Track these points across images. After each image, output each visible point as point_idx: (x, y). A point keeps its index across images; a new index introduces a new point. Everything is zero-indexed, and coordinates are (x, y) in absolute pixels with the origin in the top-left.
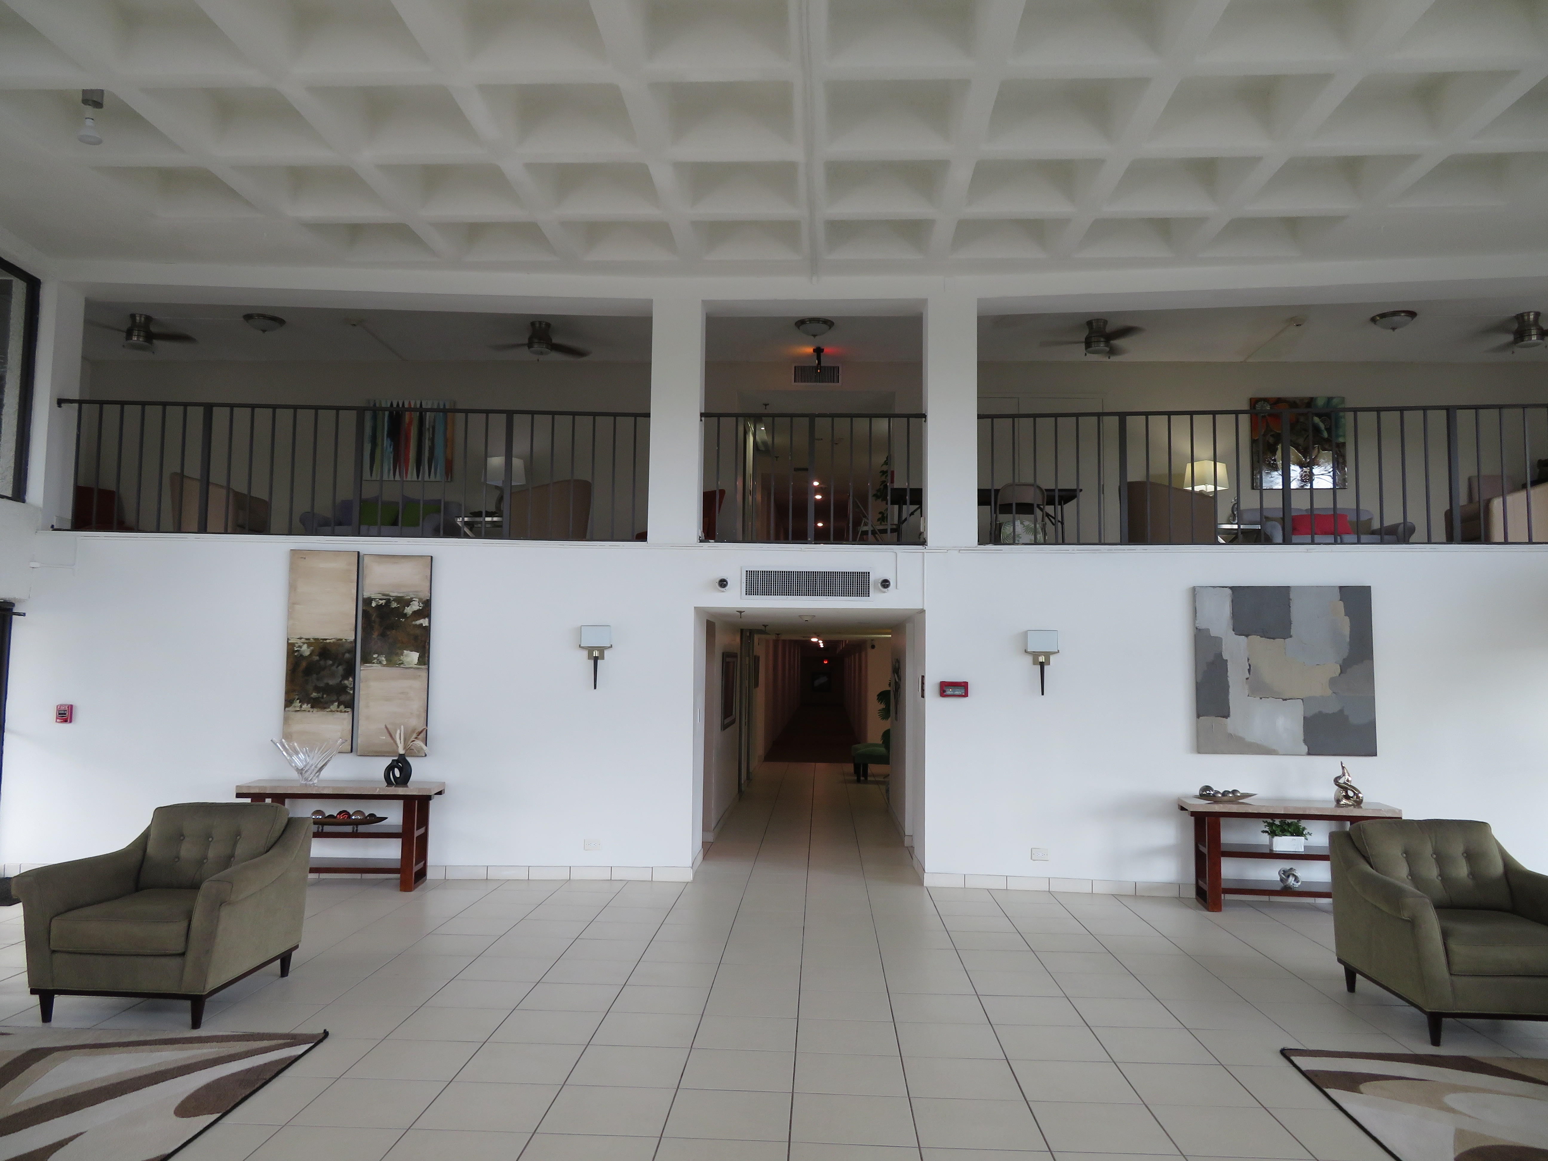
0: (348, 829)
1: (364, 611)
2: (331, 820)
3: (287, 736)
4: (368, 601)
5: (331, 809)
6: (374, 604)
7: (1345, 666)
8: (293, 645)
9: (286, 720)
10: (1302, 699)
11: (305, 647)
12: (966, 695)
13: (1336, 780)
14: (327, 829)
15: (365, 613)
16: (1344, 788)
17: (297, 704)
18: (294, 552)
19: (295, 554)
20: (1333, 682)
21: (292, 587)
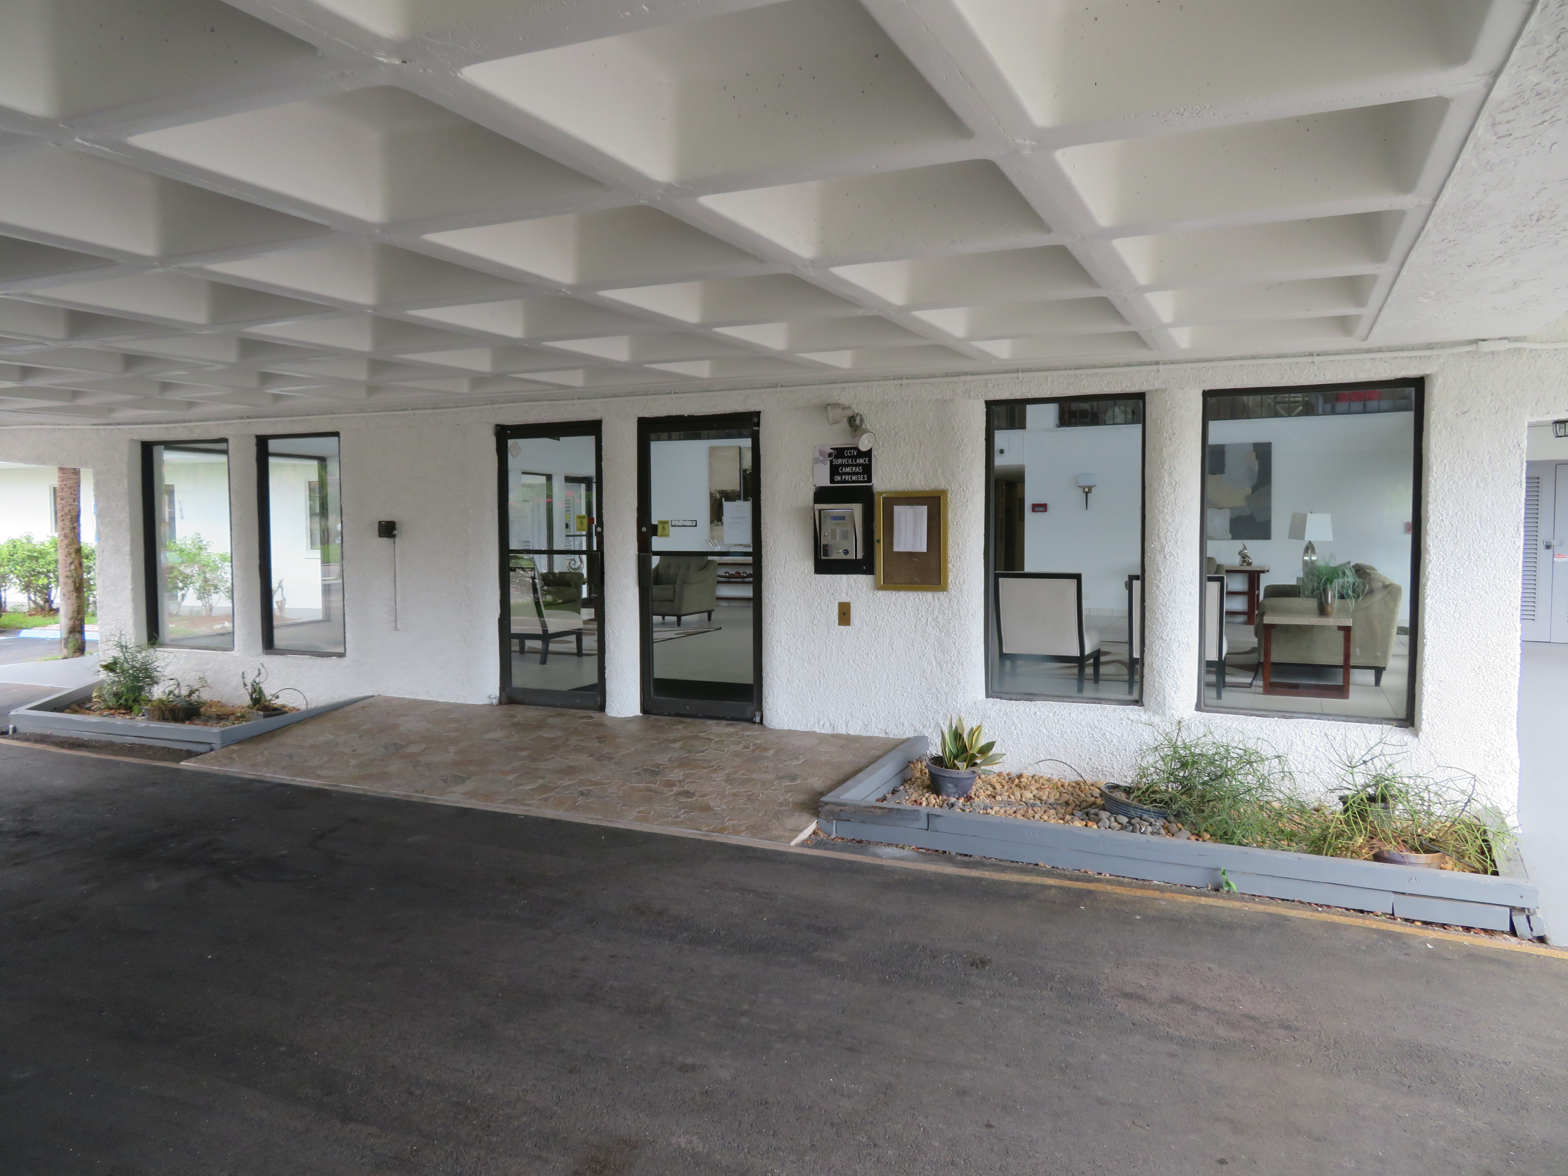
0: (740, 580)
1: (743, 476)
2: (732, 576)
3: (712, 538)
4: (745, 471)
5: (732, 571)
6: (748, 472)
7: (1255, 489)
8: (712, 493)
9: (711, 530)
10: (1230, 508)
11: (718, 495)
12: (1046, 511)
13: (1240, 553)
14: (732, 580)
15: (744, 477)
16: (1244, 557)
17: (716, 522)
18: (710, 448)
19: (712, 449)
20: (1248, 498)
21: (711, 465)
